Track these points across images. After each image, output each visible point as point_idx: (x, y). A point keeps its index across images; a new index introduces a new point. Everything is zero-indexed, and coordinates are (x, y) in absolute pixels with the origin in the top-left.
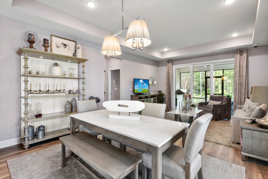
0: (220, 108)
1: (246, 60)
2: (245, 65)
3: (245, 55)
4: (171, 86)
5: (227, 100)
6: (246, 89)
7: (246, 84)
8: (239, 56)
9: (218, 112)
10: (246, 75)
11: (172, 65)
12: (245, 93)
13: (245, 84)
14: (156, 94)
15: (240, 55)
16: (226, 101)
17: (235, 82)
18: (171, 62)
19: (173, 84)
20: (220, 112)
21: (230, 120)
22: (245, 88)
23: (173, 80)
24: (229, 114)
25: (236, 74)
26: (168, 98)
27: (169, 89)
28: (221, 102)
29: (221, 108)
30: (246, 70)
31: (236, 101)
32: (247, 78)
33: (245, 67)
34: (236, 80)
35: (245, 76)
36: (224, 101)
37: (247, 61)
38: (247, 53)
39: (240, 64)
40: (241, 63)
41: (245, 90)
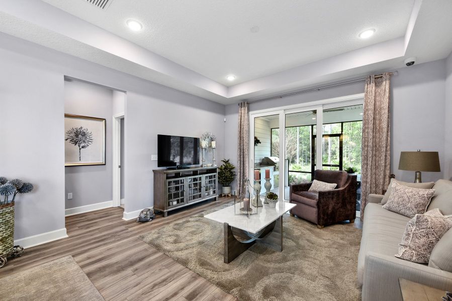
0: (332, 199)
1: (387, 95)
2: (385, 105)
3: (386, 85)
4: (245, 151)
5: (348, 179)
6: (388, 157)
7: (388, 147)
8: (374, 88)
9: (328, 208)
10: (388, 126)
11: (249, 110)
12: (385, 166)
13: (386, 147)
14: (215, 166)
15: (376, 85)
16: (346, 183)
17: (365, 142)
18: (246, 105)
19: (249, 148)
20: (333, 208)
21: (353, 222)
22: (386, 156)
23: (249, 140)
24: (351, 210)
25: (366, 126)
26: (240, 175)
27: (242, 156)
28: (336, 185)
29: (335, 200)
30: (388, 116)
31: (366, 182)
32: (389, 133)
33: (386, 111)
34: (368, 138)
35: (385, 130)
36: (342, 183)
37: (391, 98)
38: (390, 79)
39: (375, 105)
40: (378, 104)
41: (386, 159)
